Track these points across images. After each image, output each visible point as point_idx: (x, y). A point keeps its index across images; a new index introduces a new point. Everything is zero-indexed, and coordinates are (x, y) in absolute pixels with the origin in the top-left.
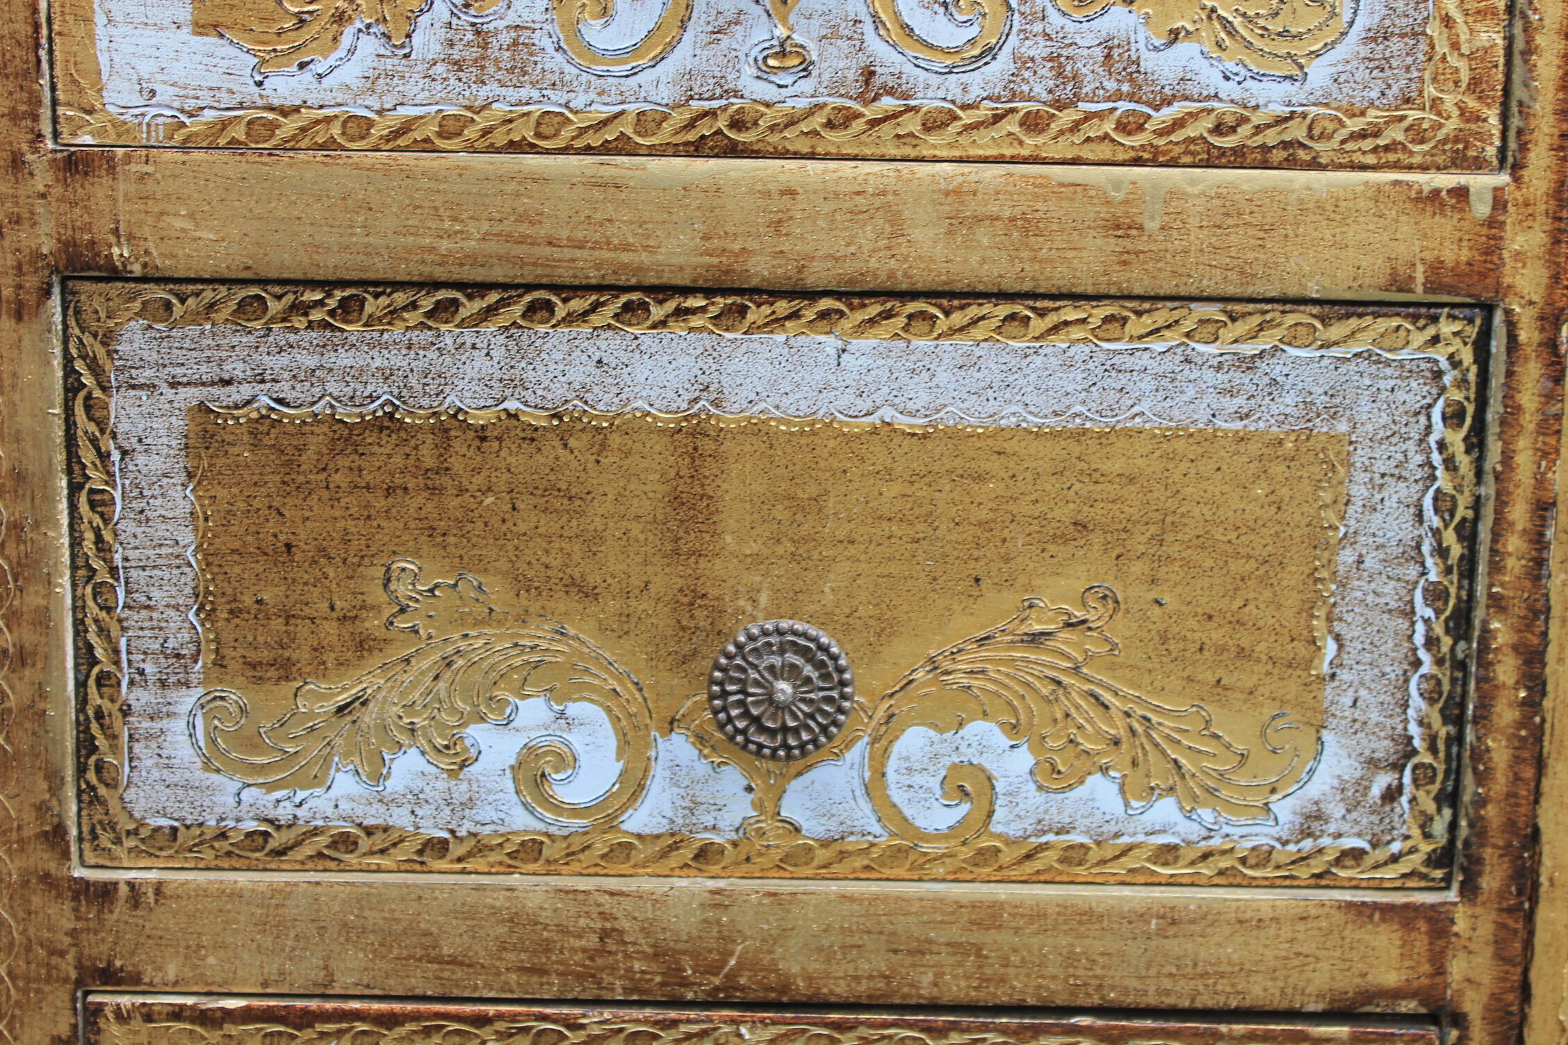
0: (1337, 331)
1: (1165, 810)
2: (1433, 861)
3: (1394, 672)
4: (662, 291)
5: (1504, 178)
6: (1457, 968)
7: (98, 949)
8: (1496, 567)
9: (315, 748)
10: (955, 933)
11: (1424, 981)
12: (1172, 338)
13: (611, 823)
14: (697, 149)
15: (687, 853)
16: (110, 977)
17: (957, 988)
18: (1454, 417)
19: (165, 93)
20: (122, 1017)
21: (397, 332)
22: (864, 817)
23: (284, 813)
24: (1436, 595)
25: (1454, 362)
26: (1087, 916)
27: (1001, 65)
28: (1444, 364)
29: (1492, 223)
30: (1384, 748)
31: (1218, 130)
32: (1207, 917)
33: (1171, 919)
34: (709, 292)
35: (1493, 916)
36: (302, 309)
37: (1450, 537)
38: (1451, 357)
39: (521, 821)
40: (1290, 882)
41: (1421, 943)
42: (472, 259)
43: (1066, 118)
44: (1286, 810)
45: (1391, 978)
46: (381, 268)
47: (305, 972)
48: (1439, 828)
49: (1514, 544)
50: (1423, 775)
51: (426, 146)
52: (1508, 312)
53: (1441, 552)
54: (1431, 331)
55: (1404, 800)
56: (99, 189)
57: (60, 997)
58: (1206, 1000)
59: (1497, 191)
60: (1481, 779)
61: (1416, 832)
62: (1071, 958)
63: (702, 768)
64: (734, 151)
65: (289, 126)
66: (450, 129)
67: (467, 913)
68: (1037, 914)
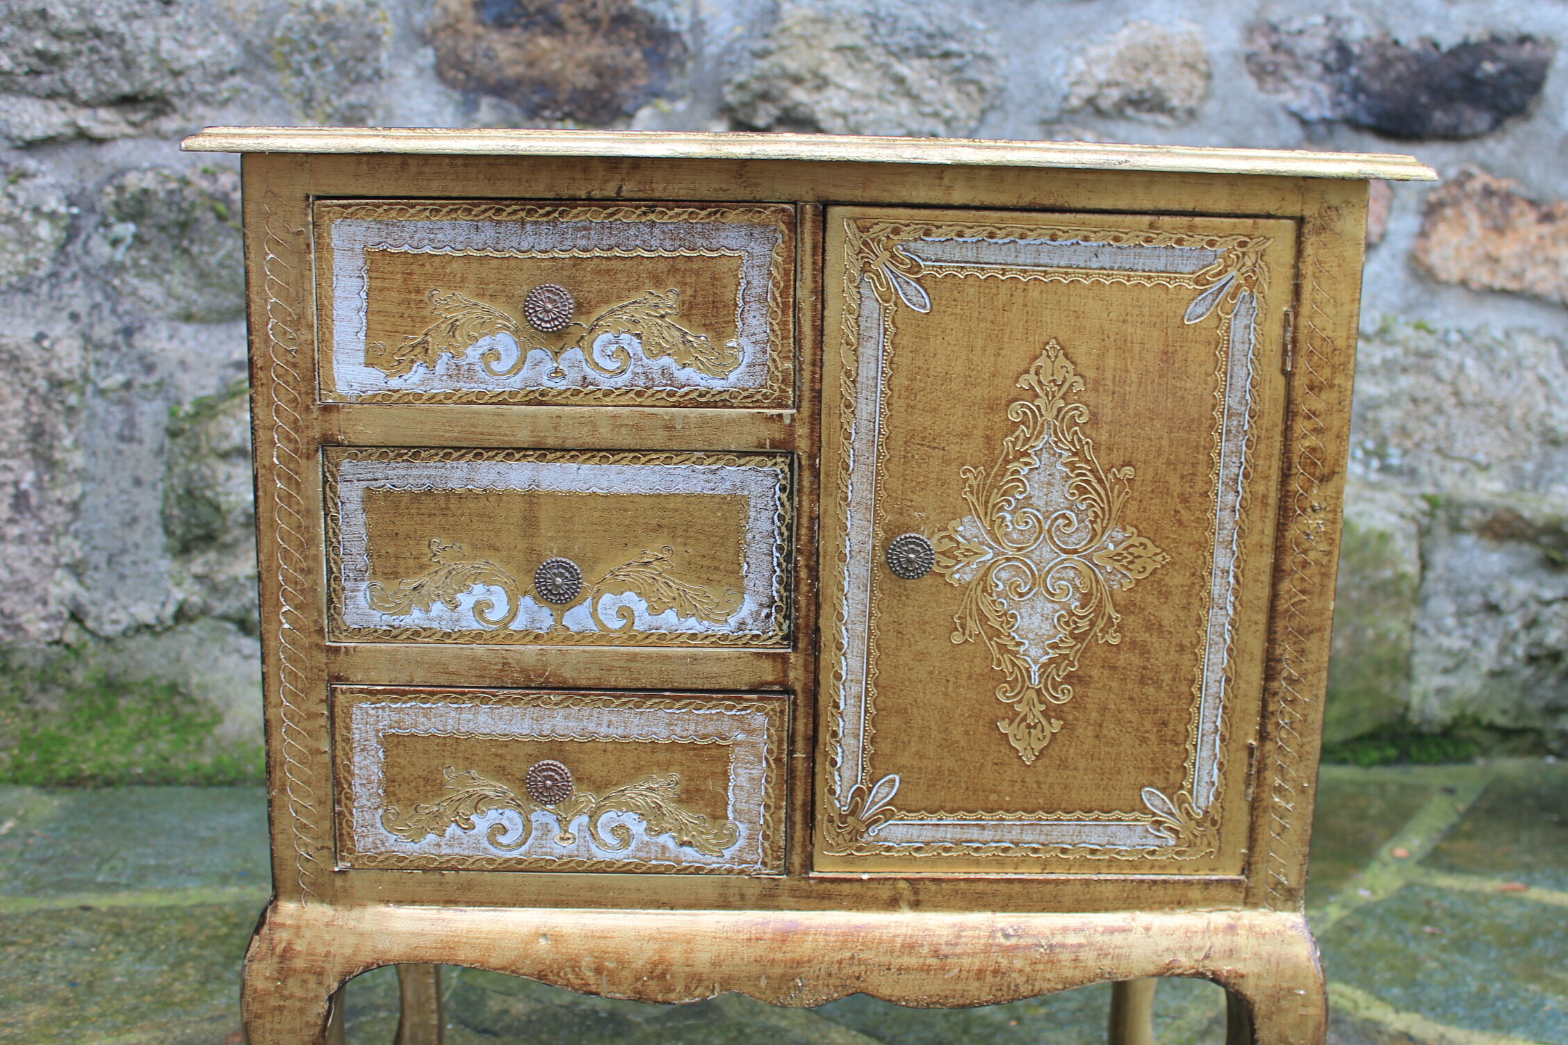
0: (743, 461)
1: (692, 622)
2: (784, 638)
3: (767, 574)
4: (519, 450)
5: (794, 411)
6: (792, 675)
7: (335, 669)
8: (798, 540)
9: (406, 601)
10: (622, 663)
11: (781, 679)
12: (688, 464)
13: (506, 626)
14: (529, 403)
15: (531, 637)
16: (339, 679)
17: (623, 682)
18: (783, 489)
19: (356, 386)
20: (343, 692)
21: (431, 463)
22: (591, 625)
23: (396, 623)
24: (780, 548)
25: (783, 471)
26: (666, 657)
27: (628, 375)
28: (779, 472)
29: (791, 426)
30: (765, 600)
31: (700, 396)
32: (707, 657)
33: (695, 658)
34: (535, 450)
35: (804, 657)
36: (401, 455)
37: (784, 529)
38: (781, 470)
39: (475, 626)
40: (735, 646)
41: (779, 666)
42: (456, 439)
43: (650, 392)
44: (733, 621)
45: (770, 678)
46: (426, 443)
47: (404, 678)
48: (785, 627)
49: (803, 531)
50: (779, 609)
51: (440, 402)
52: (798, 455)
53: (781, 534)
54: (774, 461)
55: (773, 618)
56: (334, 417)
57: (323, 685)
58: (707, 686)
59: (792, 415)
60: (797, 610)
61: (777, 629)
62: (661, 671)
63: (536, 608)
64: (541, 403)
65: (396, 396)
66: (448, 396)
67: (458, 657)
68: (649, 657)
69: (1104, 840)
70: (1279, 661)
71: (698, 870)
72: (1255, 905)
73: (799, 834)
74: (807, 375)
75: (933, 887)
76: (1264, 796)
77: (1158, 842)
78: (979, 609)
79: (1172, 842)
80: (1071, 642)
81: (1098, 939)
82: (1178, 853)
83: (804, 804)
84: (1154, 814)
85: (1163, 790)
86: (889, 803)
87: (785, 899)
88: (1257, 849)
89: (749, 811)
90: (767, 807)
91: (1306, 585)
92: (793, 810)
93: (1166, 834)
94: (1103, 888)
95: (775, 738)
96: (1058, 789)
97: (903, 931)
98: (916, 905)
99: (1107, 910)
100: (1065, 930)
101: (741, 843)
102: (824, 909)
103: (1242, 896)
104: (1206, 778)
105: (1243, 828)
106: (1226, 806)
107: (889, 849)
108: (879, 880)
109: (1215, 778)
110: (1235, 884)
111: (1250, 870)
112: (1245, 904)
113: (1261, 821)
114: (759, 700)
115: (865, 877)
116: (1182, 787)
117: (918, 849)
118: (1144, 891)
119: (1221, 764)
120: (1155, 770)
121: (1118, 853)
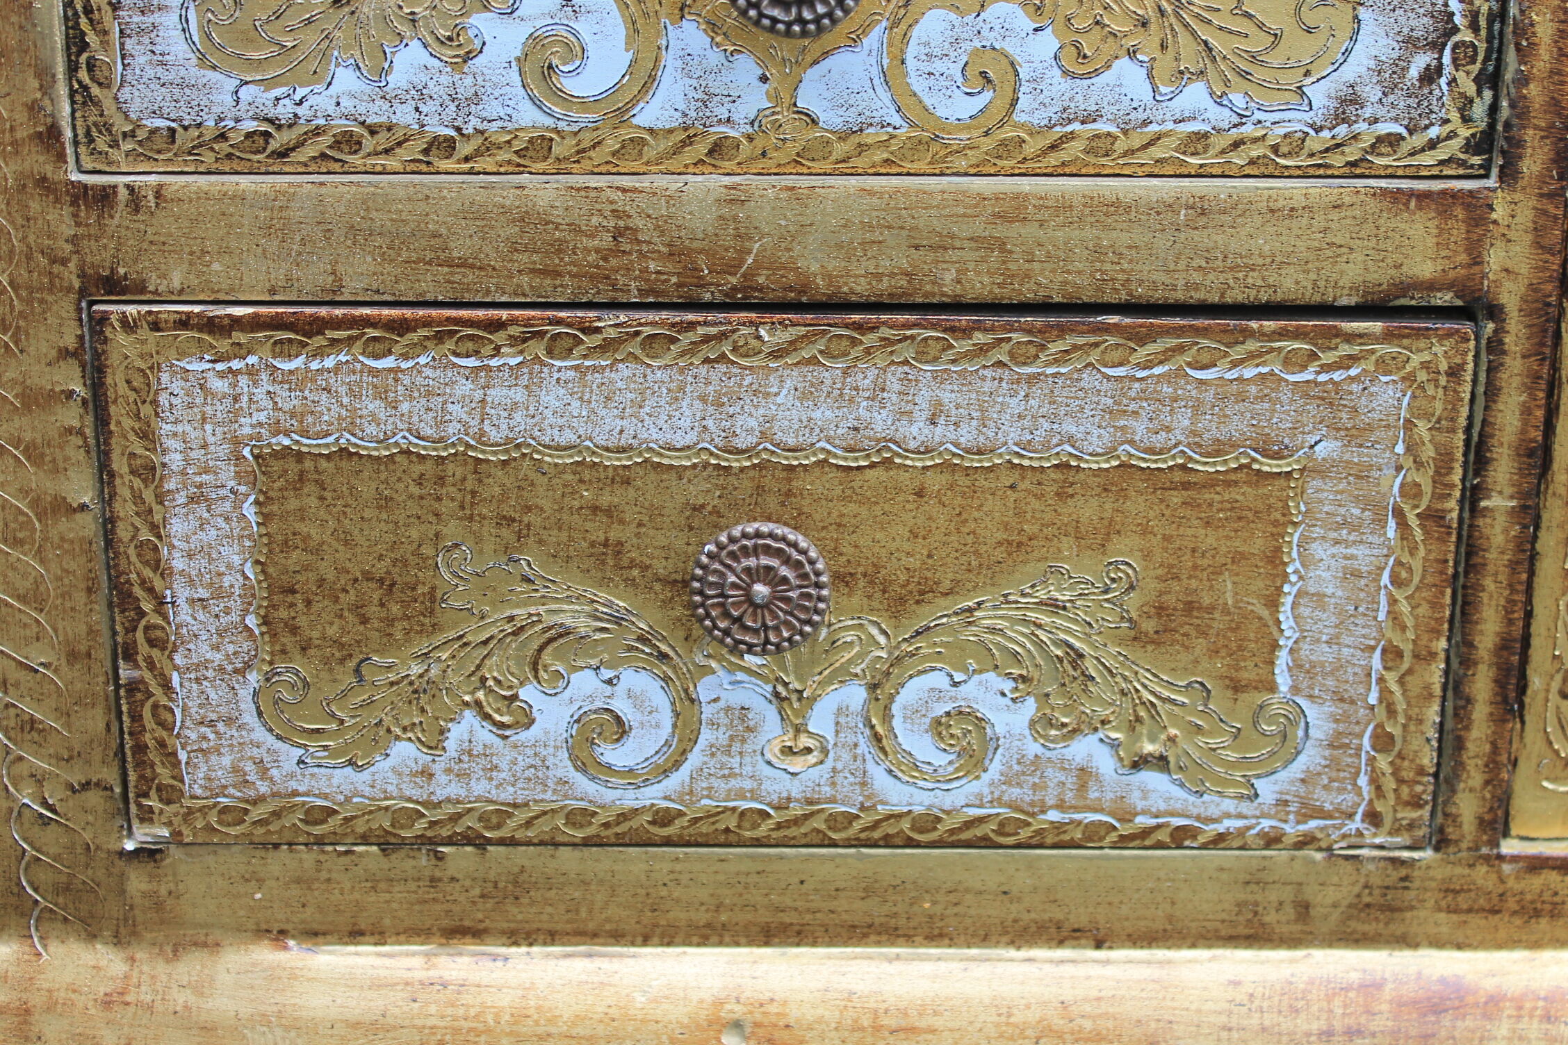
1: (1195, 96)
2: (1472, 146)
6: (1495, 258)
7: (100, 256)
9: (311, 38)
10: (978, 227)
11: (1461, 272)
13: (621, 115)
15: (701, 149)
16: (114, 286)
17: (981, 286)
20: (128, 325)
22: (882, 106)
23: (284, 111)
26: (1115, 207)
30: (1422, 25)
32: (1236, 208)
33: (1201, 209)
35: (1533, 202)
39: (529, 116)
40: (1321, 171)
41: (1458, 231)
44: (1321, 94)
45: (1426, 269)
47: (313, 279)
48: (1479, 110)
50: (1465, 53)
55: (1443, 81)
57: (65, 307)
58: (1236, 295)
60: (1524, 55)
61: (1455, 116)
62: (1097, 252)
63: (715, 57)
67: (477, 213)
68: (1063, 206)
71: (1180, 837)
73: (1479, 732)
83: (1504, 646)
87: (1427, 917)
89: (1339, 666)
90: (1392, 654)
92: (1468, 662)
95: (1428, 452)
101: (1310, 758)
102: (1536, 945)
114: (1388, 336)
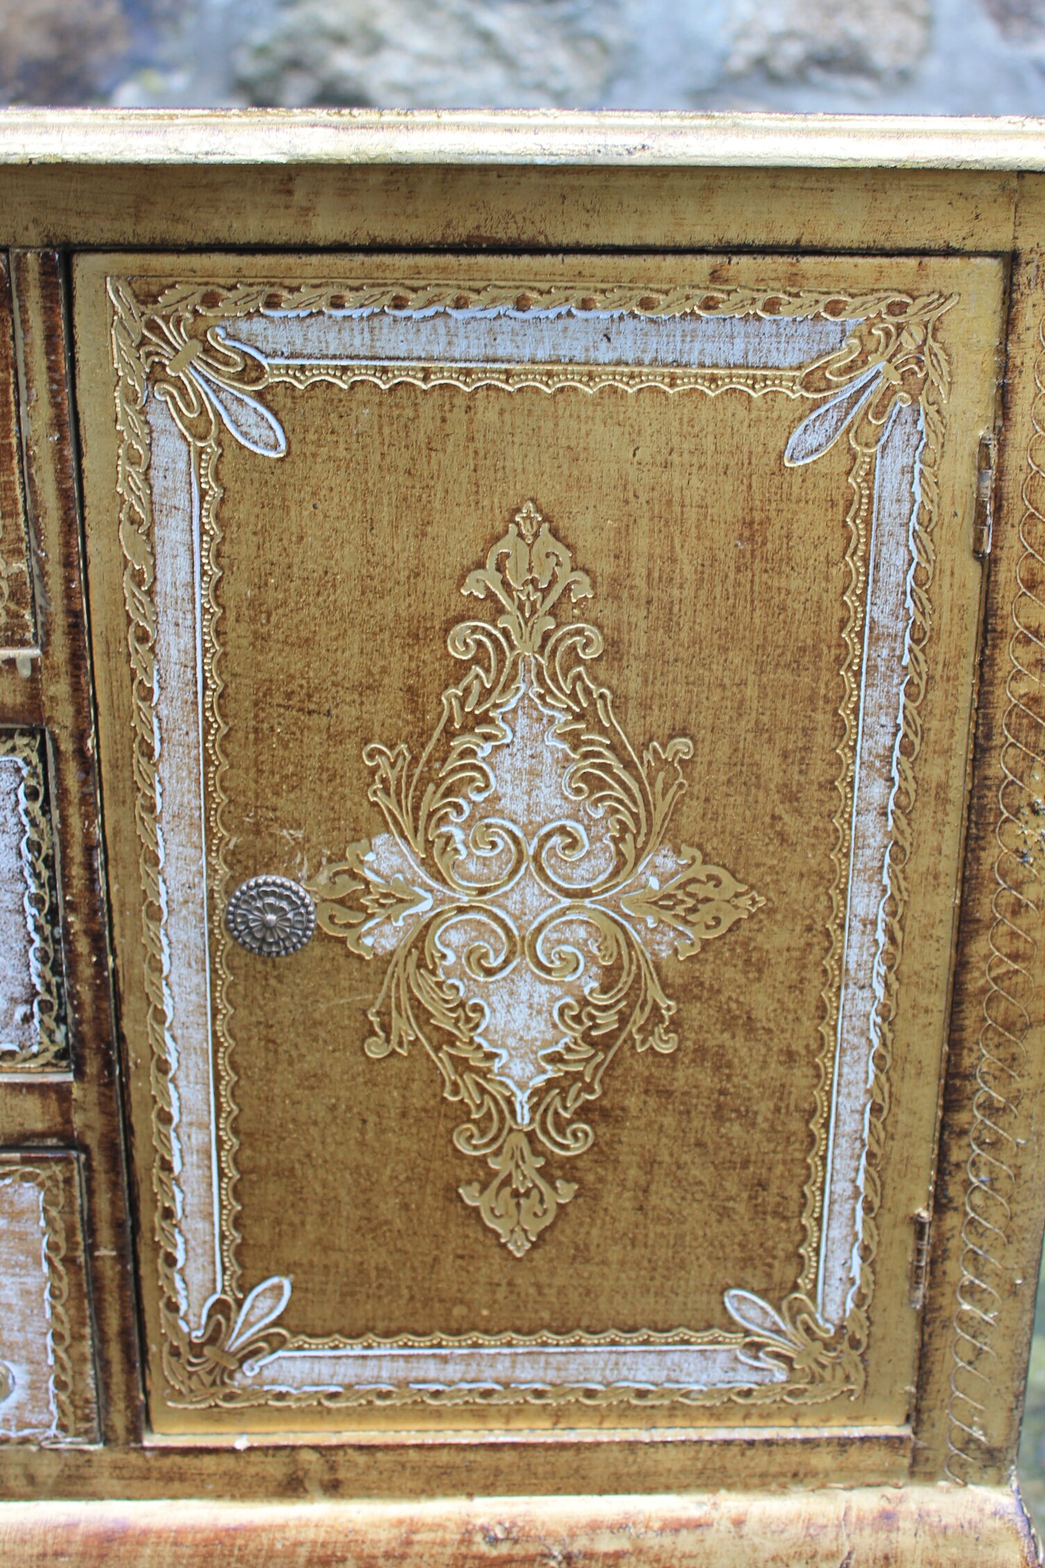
2: (58, 1056)
3: (18, 946)
5: (36, 652)
6: (78, 1120)
8: (67, 886)
11: (59, 1127)
18: (32, 794)
24: (37, 901)
25: (28, 762)
28: (21, 763)
29: (33, 680)
30: (19, 991)
35: (96, 1088)
37: (40, 866)
38: (25, 759)
41: (54, 1106)
45: (39, 1126)
48: (59, 1036)
49: (76, 871)
50: (45, 1007)
52: (52, 733)
53: (37, 875)
54: (9, 744)
55: (36, 1021)
59: (33, 661)
60: (76, 1009)
61: (46, 1040)
69: (660, 1375)
70: (968, 1077)
72: (930, 1477)
73: (118, 1379)
74: (55, 583)
75: (361, 1459)
76: (944, 1301)
77: (756, 1377)
78: (412, 998)
79: (781, 1376)
80: (585, 1051)
81: (652, 1541)
82: (791, 1393)
83: (124, 1332)
84: (747, 1333)
85: (763, 1294)
86: (275, 1324)
87: (104, 1481)
88: (933, 1388)
89: (27, 1344)
90: (58, 1337)
91: (1020, 946)
92: (104, 1340)
93: (767, 1363)
94: (660, 1454)
95: (60, 1225)
96: (574, 1297)
97: (311, 1534)
98: (333, 1488)
99: (668, 1489)
100: (594, 1527)
101: (18, 1395)
102: (174, 1497)
103: (906, 1462)
104: (839, 1272)
105: (908, 1351)
106: (876, 1317)
107: (281, 1396)
108: (264, 1450)
109: (856, 1272)
110: (892, 1443)
111: (919, 1422)
112: (912, 1474)
113: (937, 1342)
114: (25, 1161)
115: (241, 1443)
116: (796, 1287)
117: (333, 1396)
118: (732, 1458)
119: (866, 1249)
120: (747, 1262)
121: (687, 1394)
